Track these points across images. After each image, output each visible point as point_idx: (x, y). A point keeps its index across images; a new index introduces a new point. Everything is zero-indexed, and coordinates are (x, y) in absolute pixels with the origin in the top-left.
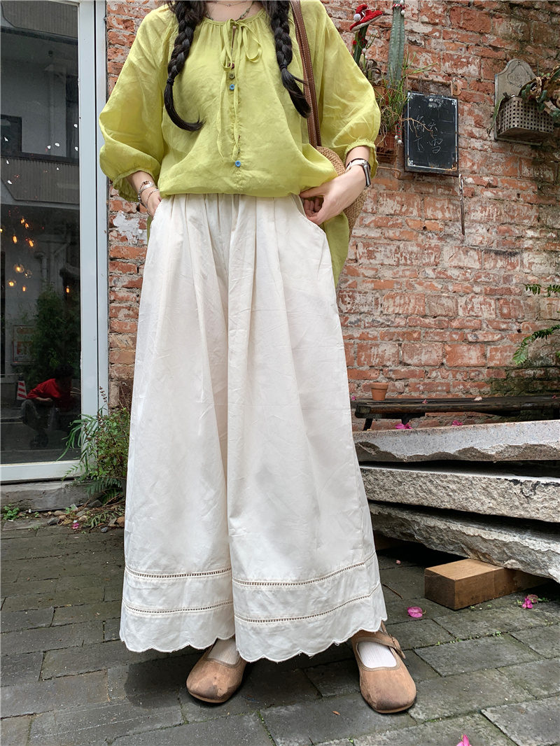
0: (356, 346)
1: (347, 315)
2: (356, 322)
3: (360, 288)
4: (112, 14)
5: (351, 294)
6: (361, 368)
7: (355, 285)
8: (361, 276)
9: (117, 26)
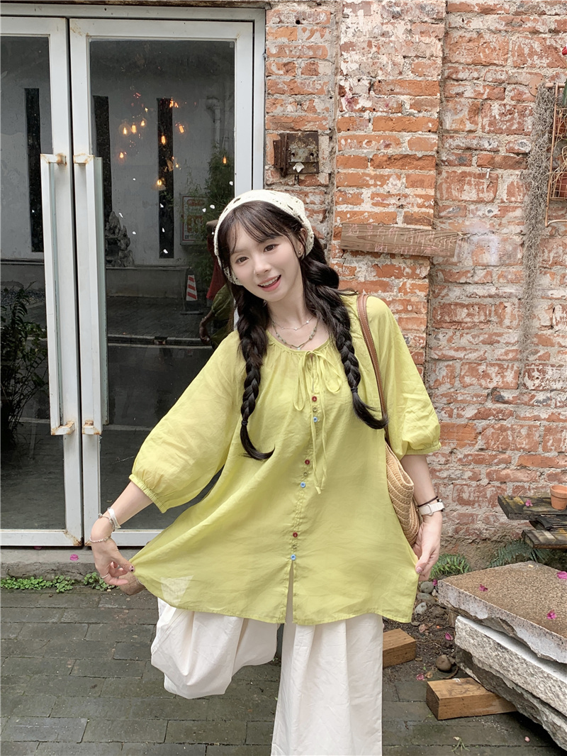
0: (543, 428)
1: (533, 392)
2: (544, 401)
3: (553, 360)
4: (272, 59)
5: (541, 367)
6: (546, 454)
7: (547, 356)
8: (556, 347)
9: (277, 72)
